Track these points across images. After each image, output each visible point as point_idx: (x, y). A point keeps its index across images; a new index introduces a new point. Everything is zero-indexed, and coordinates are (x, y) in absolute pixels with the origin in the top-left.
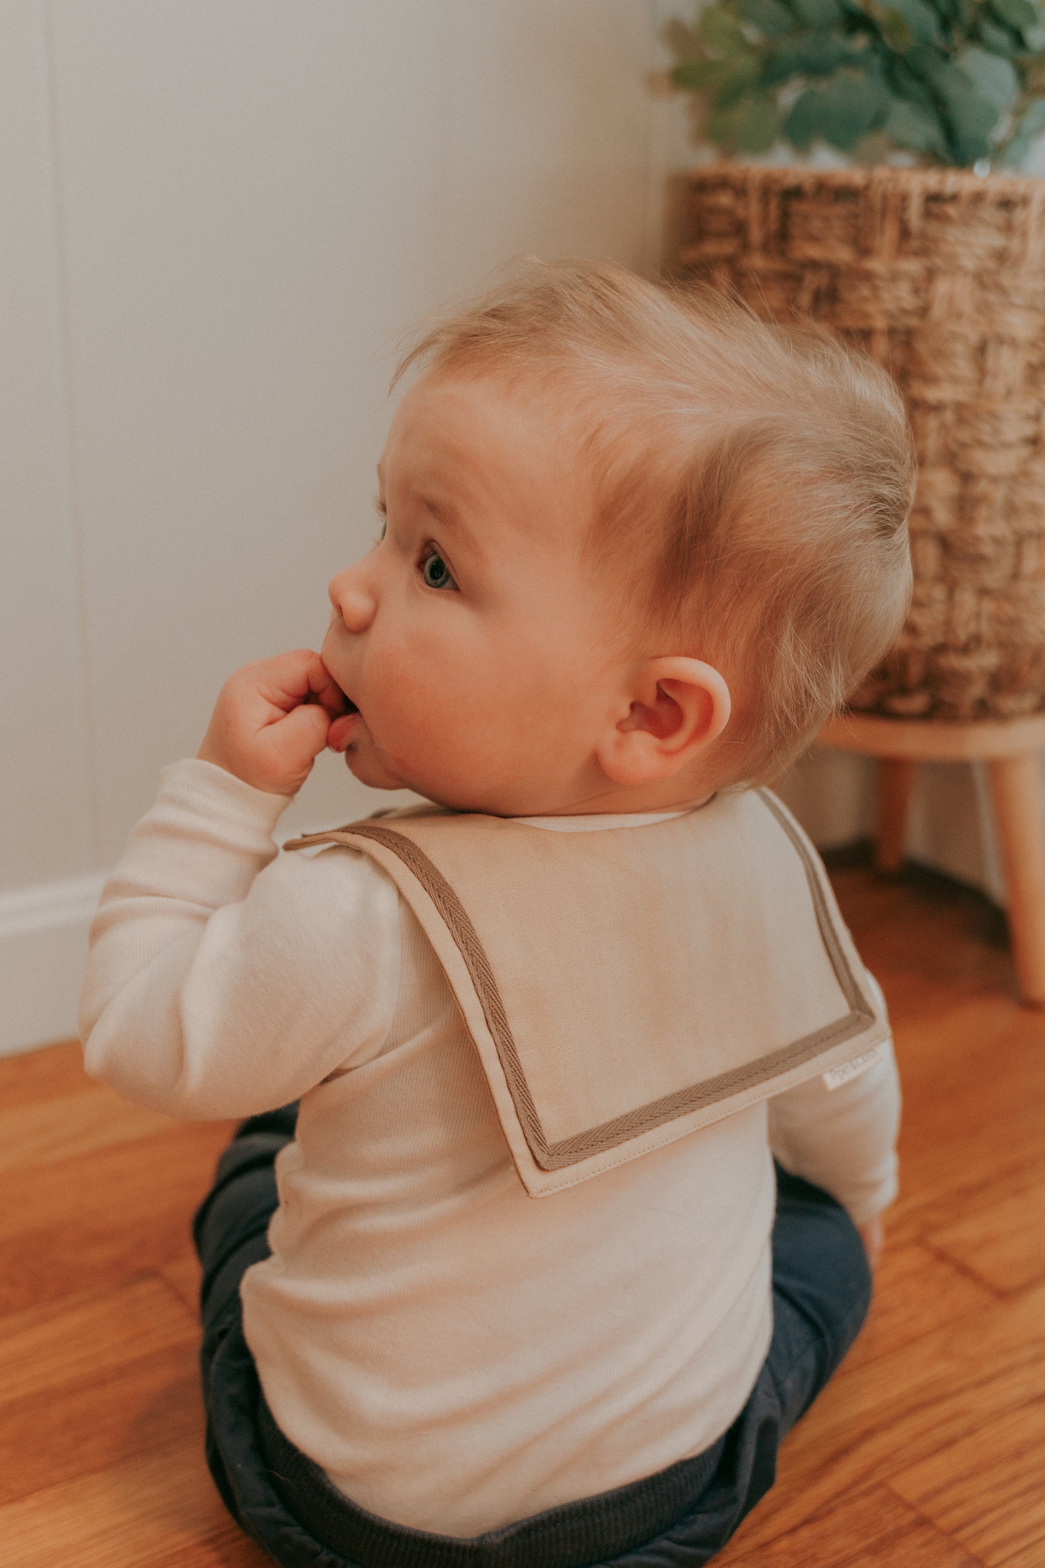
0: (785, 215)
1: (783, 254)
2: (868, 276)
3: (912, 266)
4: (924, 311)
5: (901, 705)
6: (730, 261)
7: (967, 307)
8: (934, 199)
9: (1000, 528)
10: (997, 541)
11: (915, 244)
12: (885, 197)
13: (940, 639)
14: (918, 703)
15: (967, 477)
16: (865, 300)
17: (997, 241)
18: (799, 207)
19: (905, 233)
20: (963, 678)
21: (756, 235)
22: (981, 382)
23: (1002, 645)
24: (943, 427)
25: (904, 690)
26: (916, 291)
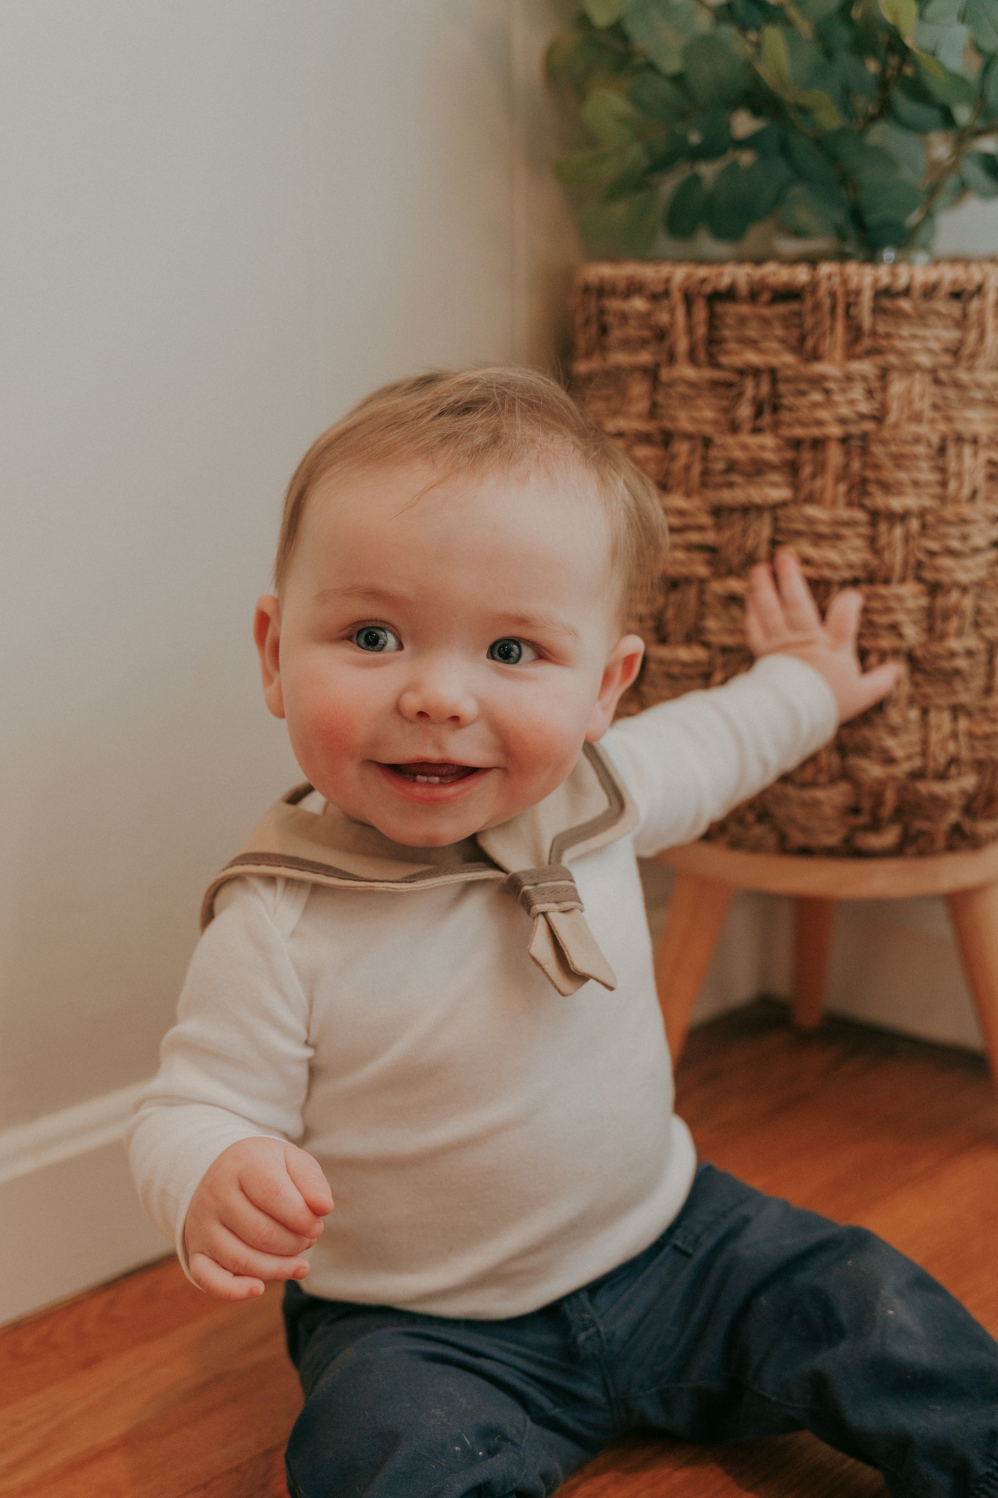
0: (713, 321)
1: (714, 364)
2: (818, 382)
3: (865, 367)
4: (879, 418)
5: (875, 841)
6: (651, 373)
7: (923, 406)
8: (884, 293)
9: (972, 641)
10: (970, 653)
11: (867, 343)
12: (833, 295)
13: (917, 763)
14: (889, 837)
15: (934, 589)
16: (815, 405)
17: (951, 335)
18: (731, 311)
19: (855, 333)
20: (940, 804)
21: (682, 345)
22: (944, 484)
23: (979, 766)
24: (907, 537)
25: (876, 826)
26: (870, 393)
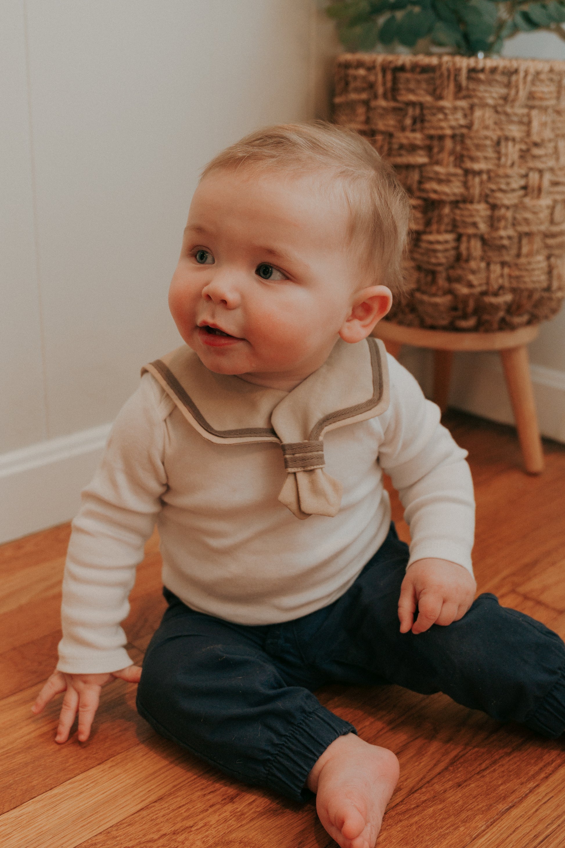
0: (395, 80)
1: (395, 99)
2: (441, 109)
3: (463, 103)
4: (469, 127)
5: (464, 324)
6: (367, 103)
7: (490, 122)
8: (472, 71)
9: (510, 232)
10: (510, 238)
11: (464, 93)
12: (448, 70)
13: (484, 288)
14: (471, 322)
15: (494, 207)
16: (440, 120)
17: (503, 91)
18: (403, 76)
19: (459, 88)
20: (495, 308)
21: (380, 90)
22: (499, 159)
23: (514, 290)
24: (482, 182)
25: (465, 317)
26: (465, 116)
